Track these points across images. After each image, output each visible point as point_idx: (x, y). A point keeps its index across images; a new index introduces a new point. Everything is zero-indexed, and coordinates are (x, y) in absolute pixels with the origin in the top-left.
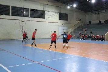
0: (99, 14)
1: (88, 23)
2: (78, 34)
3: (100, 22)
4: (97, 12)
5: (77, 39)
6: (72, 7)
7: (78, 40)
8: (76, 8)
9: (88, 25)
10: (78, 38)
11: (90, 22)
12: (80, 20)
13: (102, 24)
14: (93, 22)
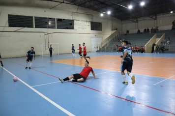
0: (137, 22)
1: (125, 33)
2: (114, 46)
3: (139, 31)
4: (135, 20)
5: (113, 52)
6: (105, 15)
7: (115, 53)
8: (111, 16)
9: (125, 35)
10: (115, 50)
11: (128, 32)
12: (116, 29)
13: (141, 33)
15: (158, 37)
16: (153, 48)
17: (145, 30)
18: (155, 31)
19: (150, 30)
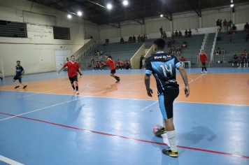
1: (104, 42)
2: (88, 61)
3: (122, 40)
4: (117, 25)
5: (88, 69)
6: (75, 16)
7: (90, 71)
8: (83, 18)
9: (104, 45)
10: (90, 67)
11: (107, 41)
12: (91, 37)
13: (126, 42)
14: (111, 41)
15: (147, 47)
16: (141, 62)
17: (130, 38)
18: (143, 40)
19: (136, 39)
